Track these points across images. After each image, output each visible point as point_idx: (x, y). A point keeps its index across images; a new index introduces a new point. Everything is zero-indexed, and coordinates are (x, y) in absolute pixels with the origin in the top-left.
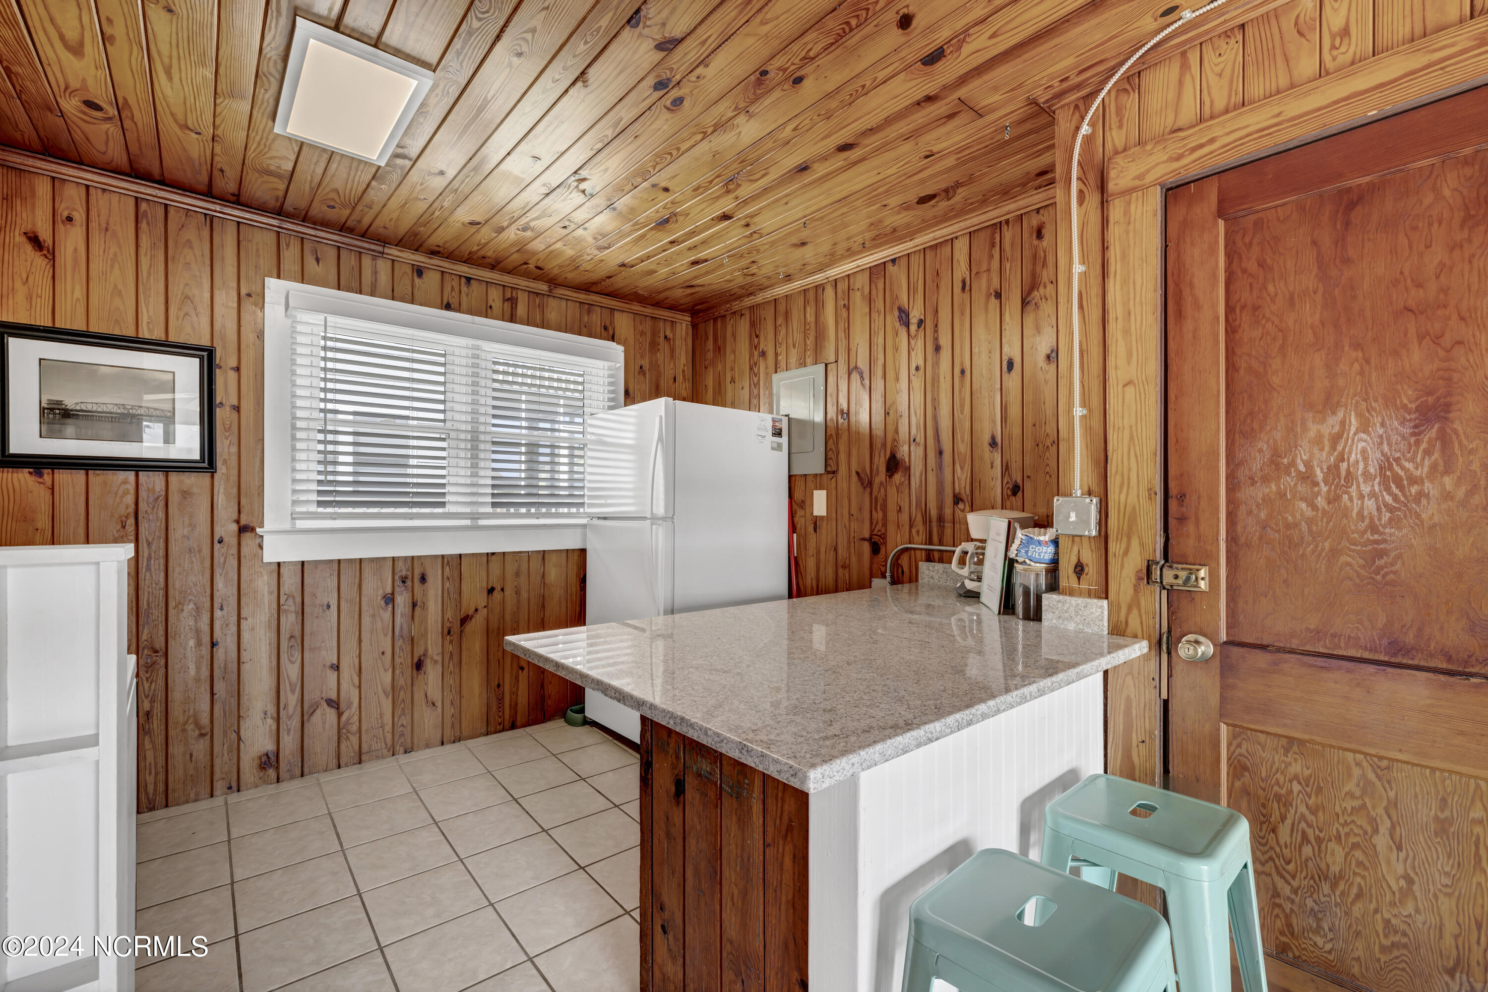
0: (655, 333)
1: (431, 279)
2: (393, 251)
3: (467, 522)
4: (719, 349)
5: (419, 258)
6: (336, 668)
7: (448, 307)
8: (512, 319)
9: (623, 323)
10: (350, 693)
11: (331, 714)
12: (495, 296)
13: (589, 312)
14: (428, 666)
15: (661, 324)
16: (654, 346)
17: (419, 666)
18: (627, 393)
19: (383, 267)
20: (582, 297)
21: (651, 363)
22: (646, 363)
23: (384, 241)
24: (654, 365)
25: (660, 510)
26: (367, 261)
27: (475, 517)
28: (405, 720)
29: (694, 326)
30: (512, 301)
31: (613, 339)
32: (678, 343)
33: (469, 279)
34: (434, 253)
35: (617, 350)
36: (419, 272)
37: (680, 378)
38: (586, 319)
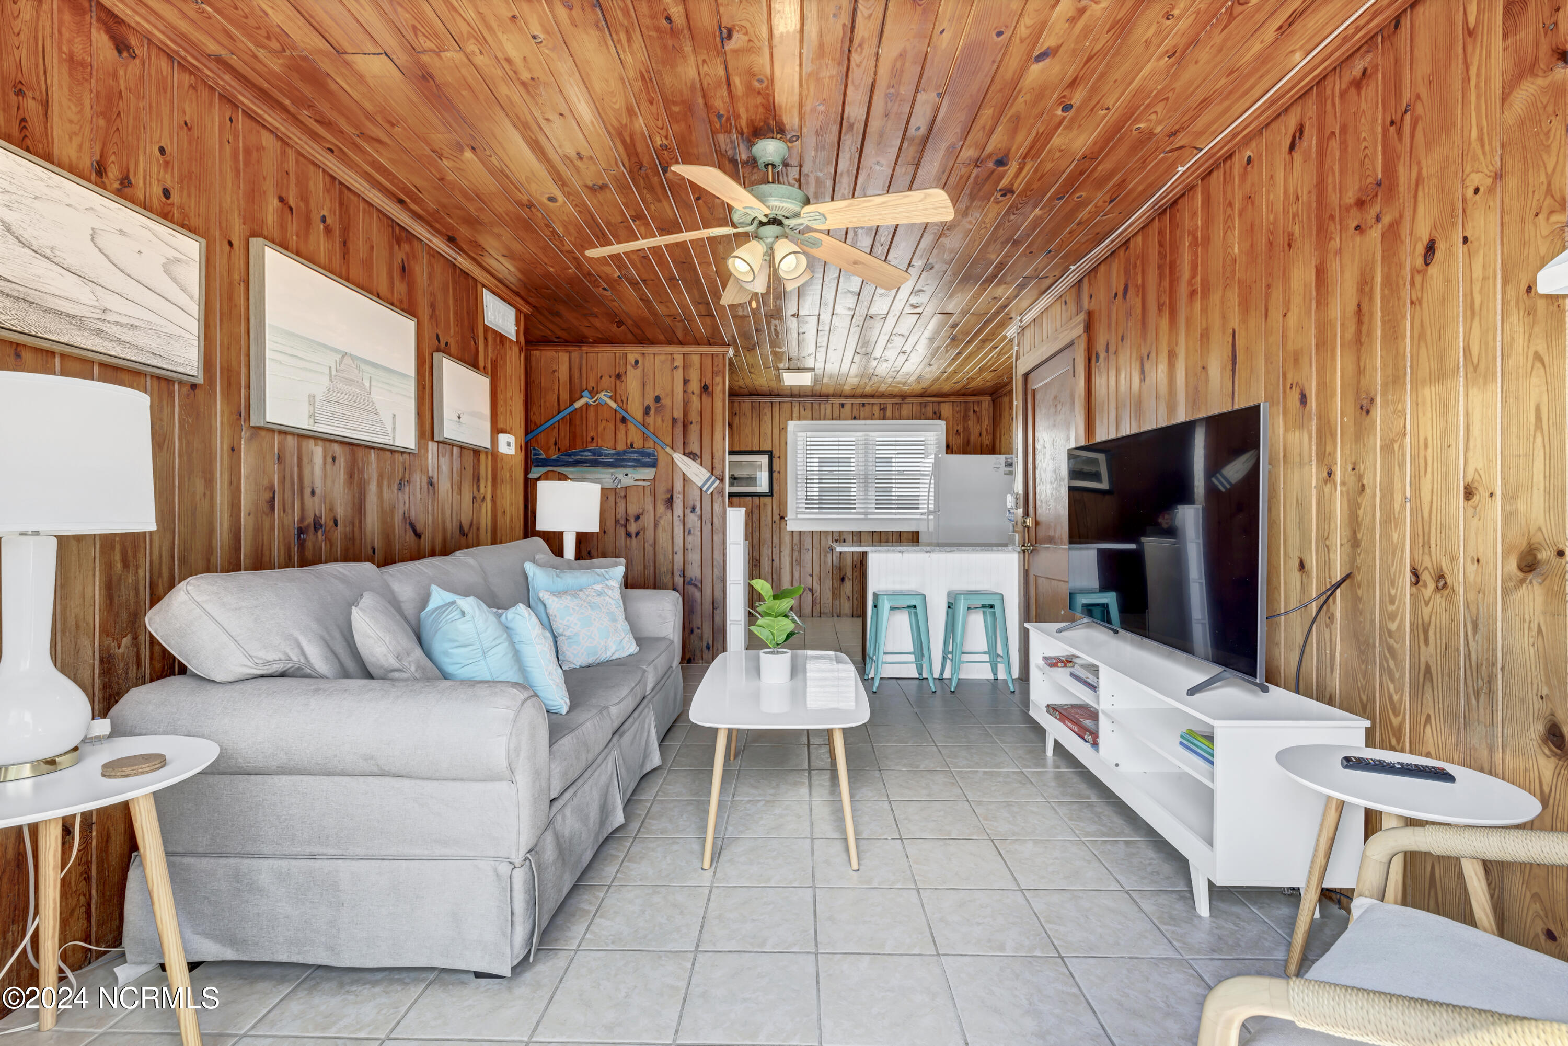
0: (966, 410)
1: (848, 407)
2: (832, 399)
3: (863, 516)
4: (1000, 415)
5: (842, 400)
6: (812, 576)
7: (855, 418)
8: (884, 418)
9: (946, 409)
10: (816, 587)
11: (810, 594)
12: (876, 409)
13: (925, 406)
14: (846, 579)
15: (971, 405)
16: (965, 418)
17: (843, 579)
18: (948, 446)
19: (828, 406)
20: (920, 400)
21: (964, 428)
22: (960, 428)
23: (828, 396)
24: (966, 429)
25: (932, 507)
26: (822, 406)
27: (866, 514)
28: (837, 603)
29: (993, 401)
30: (884, 409)
31: (939, 418)
32: (983, 413)
33: (864, 404)
34: (846, 397)
35: (942, 424)
36: (842, 405)
37: (984, 433)
38: (923, 410)
